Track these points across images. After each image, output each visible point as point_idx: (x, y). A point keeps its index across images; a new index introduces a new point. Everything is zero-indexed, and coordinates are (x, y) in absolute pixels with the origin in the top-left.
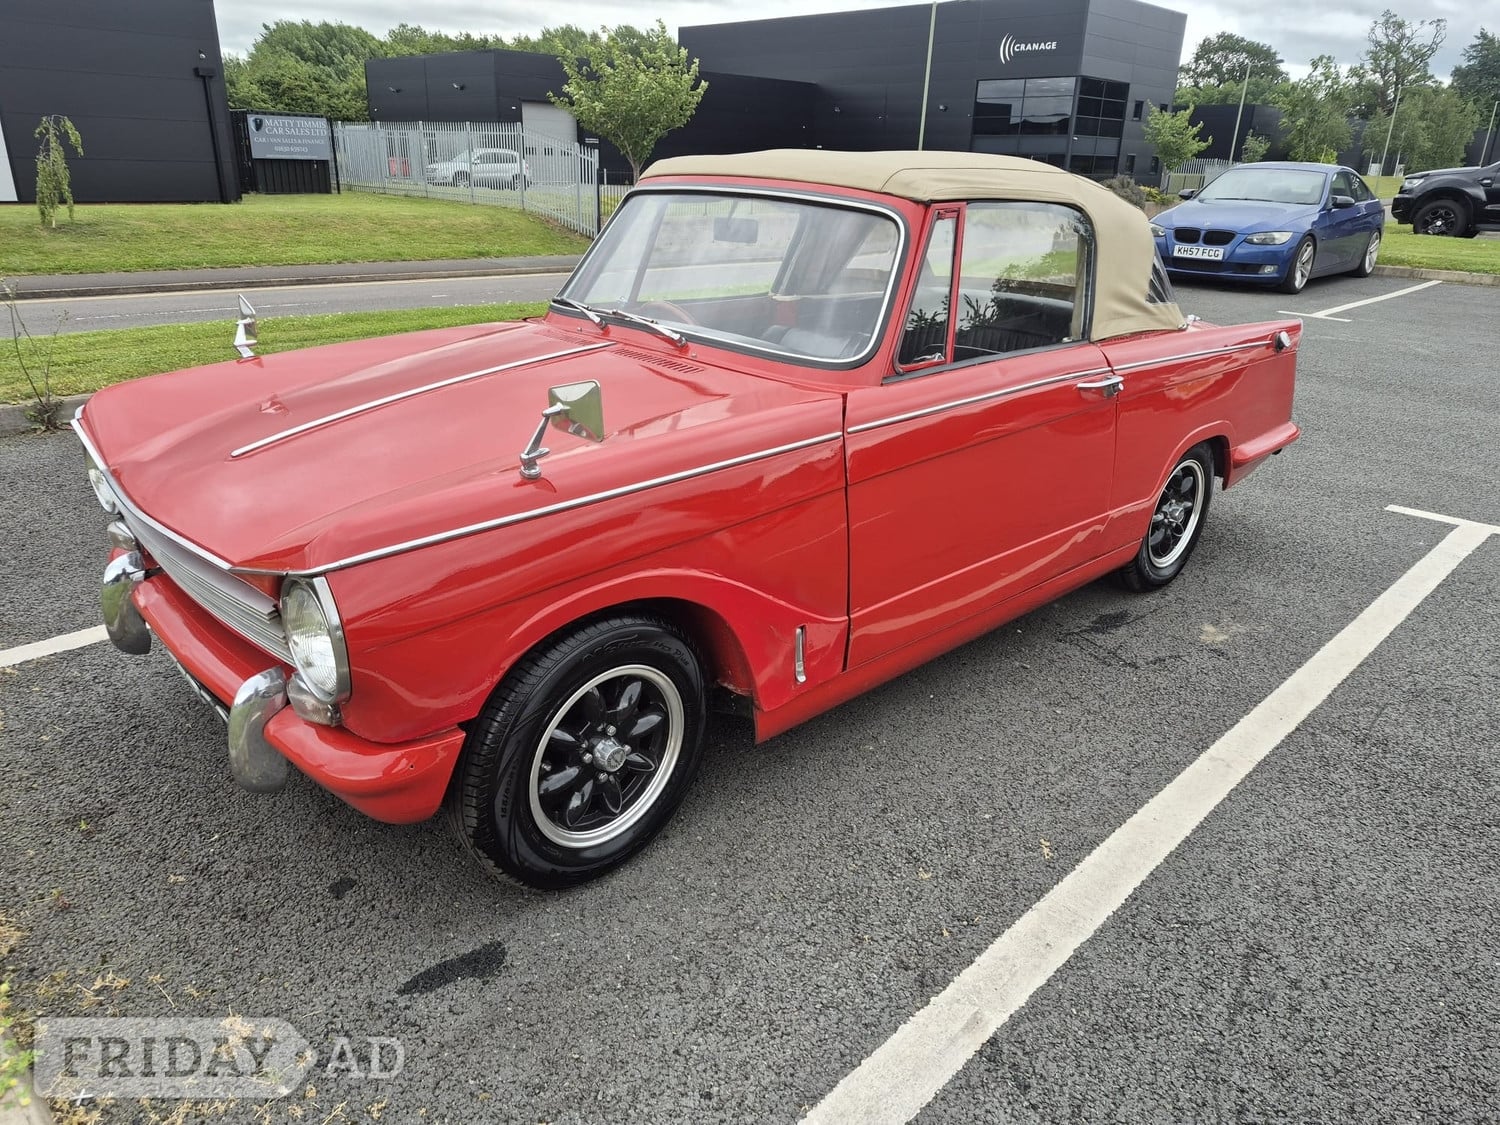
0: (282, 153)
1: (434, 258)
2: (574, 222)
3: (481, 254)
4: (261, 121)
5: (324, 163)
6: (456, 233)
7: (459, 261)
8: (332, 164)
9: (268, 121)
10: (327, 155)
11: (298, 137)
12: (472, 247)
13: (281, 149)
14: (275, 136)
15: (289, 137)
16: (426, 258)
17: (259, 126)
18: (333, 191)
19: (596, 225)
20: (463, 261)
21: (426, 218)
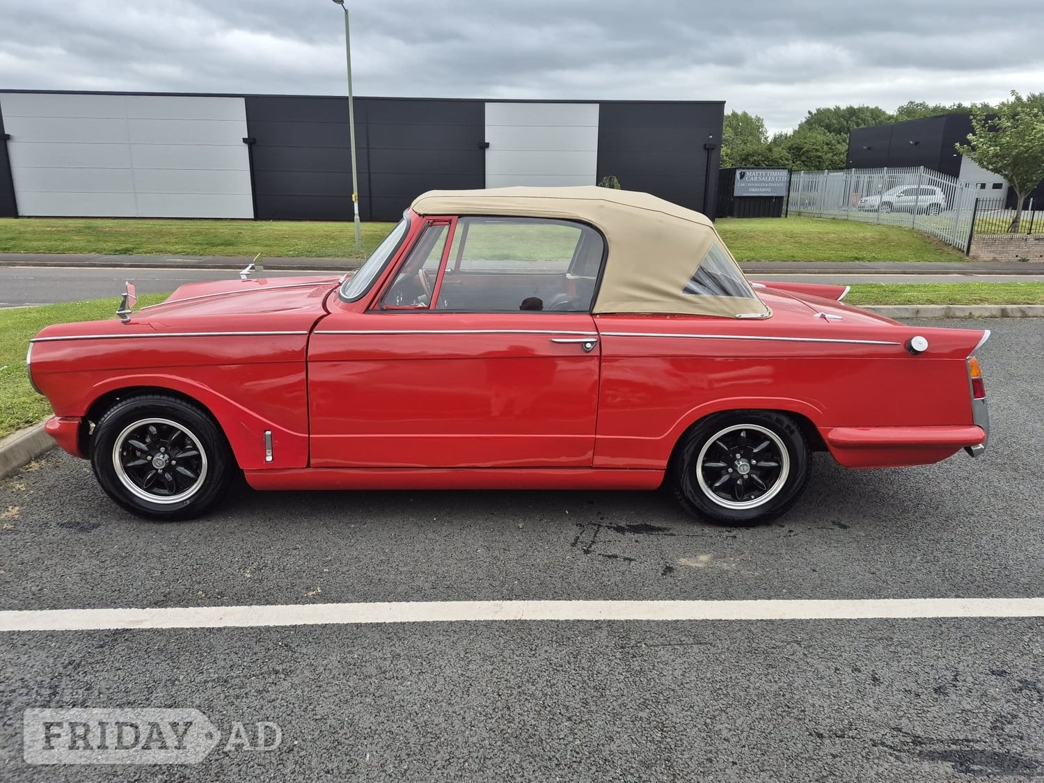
0: (753, 192)
1: (818, 260)
2: (949, 237)
3: (857, 259)
4: (744, 173)
5: (780, 199)
6: (844, 243)
7: (837, 263)
8: (785, 199)
9: (749, 173)
10: (783, 193)
11: (765, 182)
12: (854, 254)
13: (753, 190)
14: (752, 182)
15: (761, 182)
16: (813, 260)
17: (742, 176)
18: (782, 215)
19: (967, 241)
20: (841, 263)
21: (827, 233)
